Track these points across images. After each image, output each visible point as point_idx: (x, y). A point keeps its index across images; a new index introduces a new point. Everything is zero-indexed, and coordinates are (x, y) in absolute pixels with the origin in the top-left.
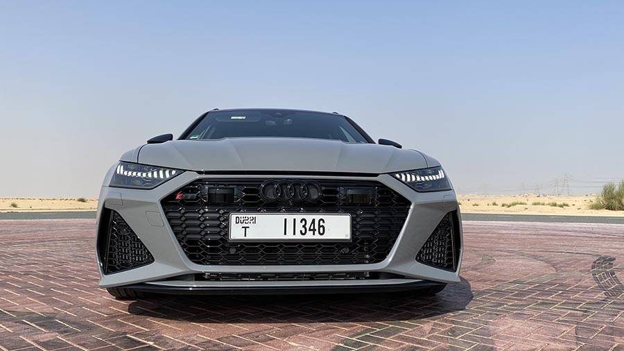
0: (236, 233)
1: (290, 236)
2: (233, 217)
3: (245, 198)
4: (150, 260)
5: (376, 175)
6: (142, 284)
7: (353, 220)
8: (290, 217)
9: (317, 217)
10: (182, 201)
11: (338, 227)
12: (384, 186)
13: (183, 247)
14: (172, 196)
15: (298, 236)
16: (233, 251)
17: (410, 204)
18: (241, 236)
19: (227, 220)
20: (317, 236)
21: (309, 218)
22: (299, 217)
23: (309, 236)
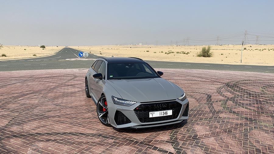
0: (151, 116)
1: (161, 116)
2: (150, 113)
3: (151, 108)
4: (131, 122)
5: (175, 100)
6: (129, 127)
7: (173, 111)
8: (161, 112)
9: (166, 111)
10: (138, 109)
11: (170, 113)
12: (177, 102)
13: (139, 119)
14: (136, 108)
15: (163, 116)
16: (149, 120)
17: (182, 105)
18: (152, 117)
19: (149, 113)
20: (166, 115)
21: (164, 111)
22: (163, 111)
23: (165, 115)
